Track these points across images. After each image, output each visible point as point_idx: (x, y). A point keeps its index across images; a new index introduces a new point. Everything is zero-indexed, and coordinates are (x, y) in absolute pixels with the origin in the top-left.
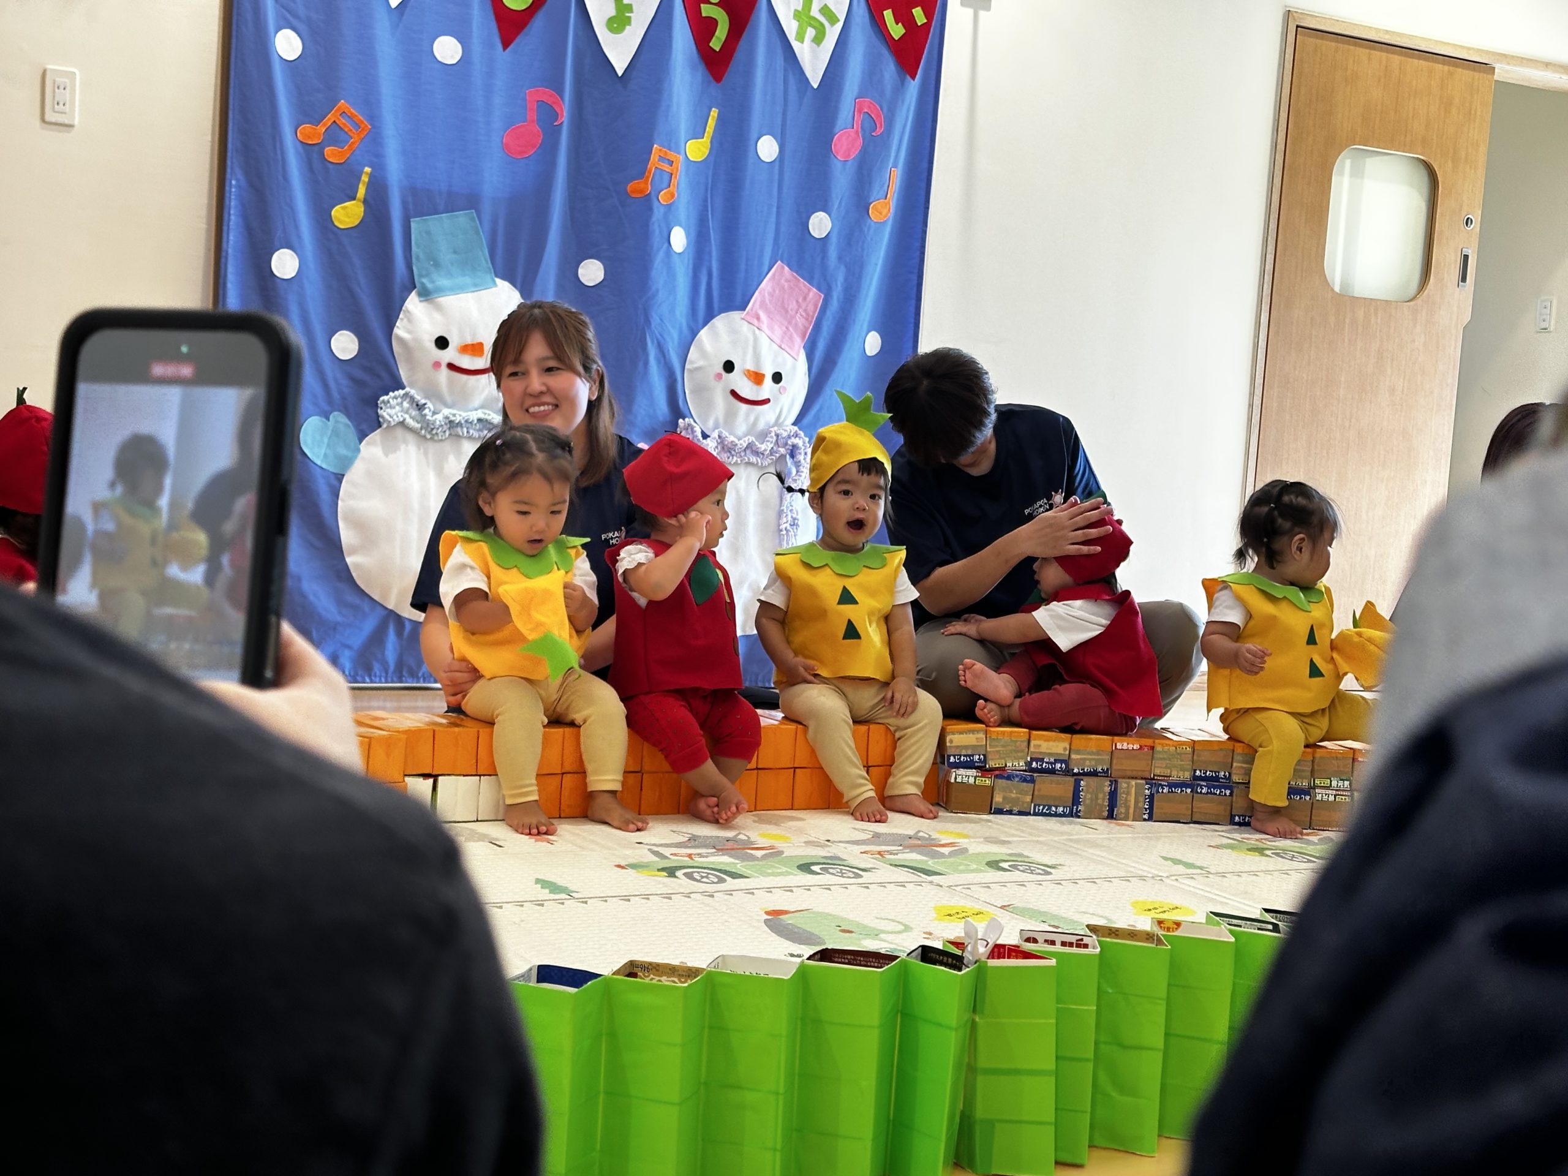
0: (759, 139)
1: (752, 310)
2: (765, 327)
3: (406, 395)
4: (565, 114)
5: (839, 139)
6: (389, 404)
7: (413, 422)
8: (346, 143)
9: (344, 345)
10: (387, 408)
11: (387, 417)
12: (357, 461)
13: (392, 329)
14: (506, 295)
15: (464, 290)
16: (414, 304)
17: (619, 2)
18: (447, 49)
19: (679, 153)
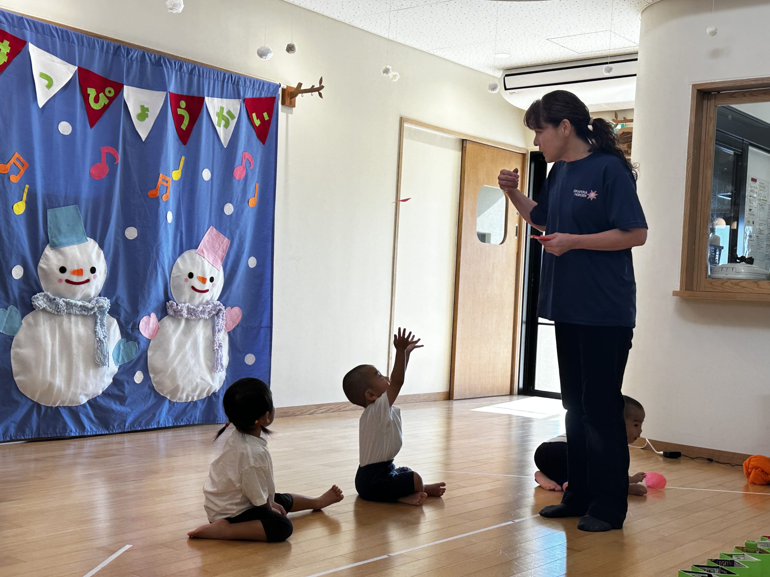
0: (203, 170)
1: (200, 248)
2: (206, 257)
3: (45, 295)
4: (119, 158)
5: (236, 170)
6: (38, 299)
7: (48, 308)
8: (18, 173)
9: (17, 272)
10: (37, 301)
11: (38, 305)
12: (21, 329)
13: (38, 264)
14: (92, 245)
15: (72, 243)
16: (49, 251)
17: (142, 107)
18: (65, 128)
19: (170, 177)
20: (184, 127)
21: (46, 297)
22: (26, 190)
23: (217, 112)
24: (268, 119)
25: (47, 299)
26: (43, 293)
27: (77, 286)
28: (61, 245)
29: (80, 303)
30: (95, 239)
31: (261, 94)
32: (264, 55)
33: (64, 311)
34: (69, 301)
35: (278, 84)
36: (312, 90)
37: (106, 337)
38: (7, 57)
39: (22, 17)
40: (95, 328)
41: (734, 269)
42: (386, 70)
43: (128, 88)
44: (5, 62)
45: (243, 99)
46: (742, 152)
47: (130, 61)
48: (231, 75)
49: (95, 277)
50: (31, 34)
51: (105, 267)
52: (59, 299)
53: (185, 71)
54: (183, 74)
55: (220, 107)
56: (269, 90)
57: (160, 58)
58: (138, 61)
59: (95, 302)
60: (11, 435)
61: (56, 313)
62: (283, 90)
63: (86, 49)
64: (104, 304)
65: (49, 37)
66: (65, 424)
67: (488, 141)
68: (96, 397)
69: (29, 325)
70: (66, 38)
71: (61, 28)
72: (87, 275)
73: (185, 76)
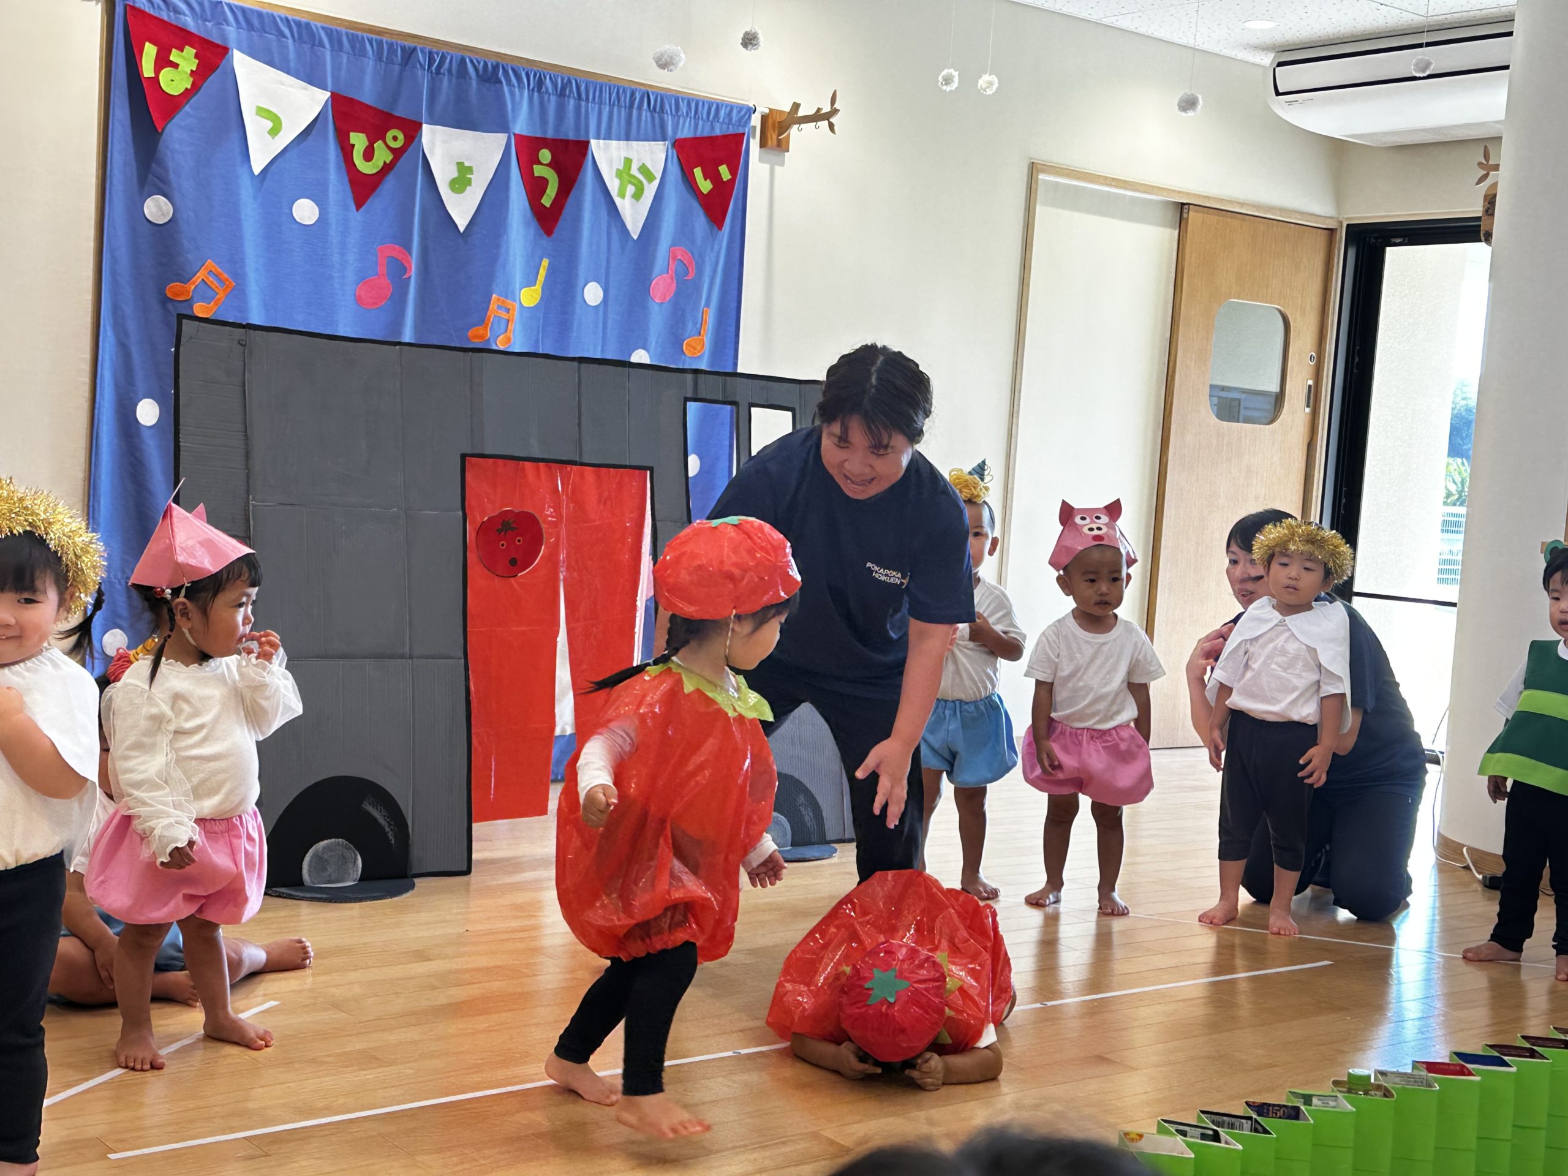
0: (585, 285)
4: (413, 266)
5: (657, 284)
8: (213, 298)
17: (460, 165)
18: (305, 211)
19: (515, 301)
20: (547, 201)
23: (617, 169)
24: (729, 178)
31: (712, 127)
35: (751, 105)
36: (817, 117)
38: (191, 79)
39: (221, 2)
43: (433, 132)
44: (187, 88)
45: (673, 141)
47: (434, 76)
48: (647, 91)
50: (239, 35)
53: (550, 90)
54: (546, 97)
55: (625, 158)
56: (731, 119)
57: (496, 67)
58: (451, 76)
62: (764, 118)
63: (348, 58)
65: (274, 38)
67: (1242, 204)
70: (305, 37)
71: (298, 18)
73: (549, 101)
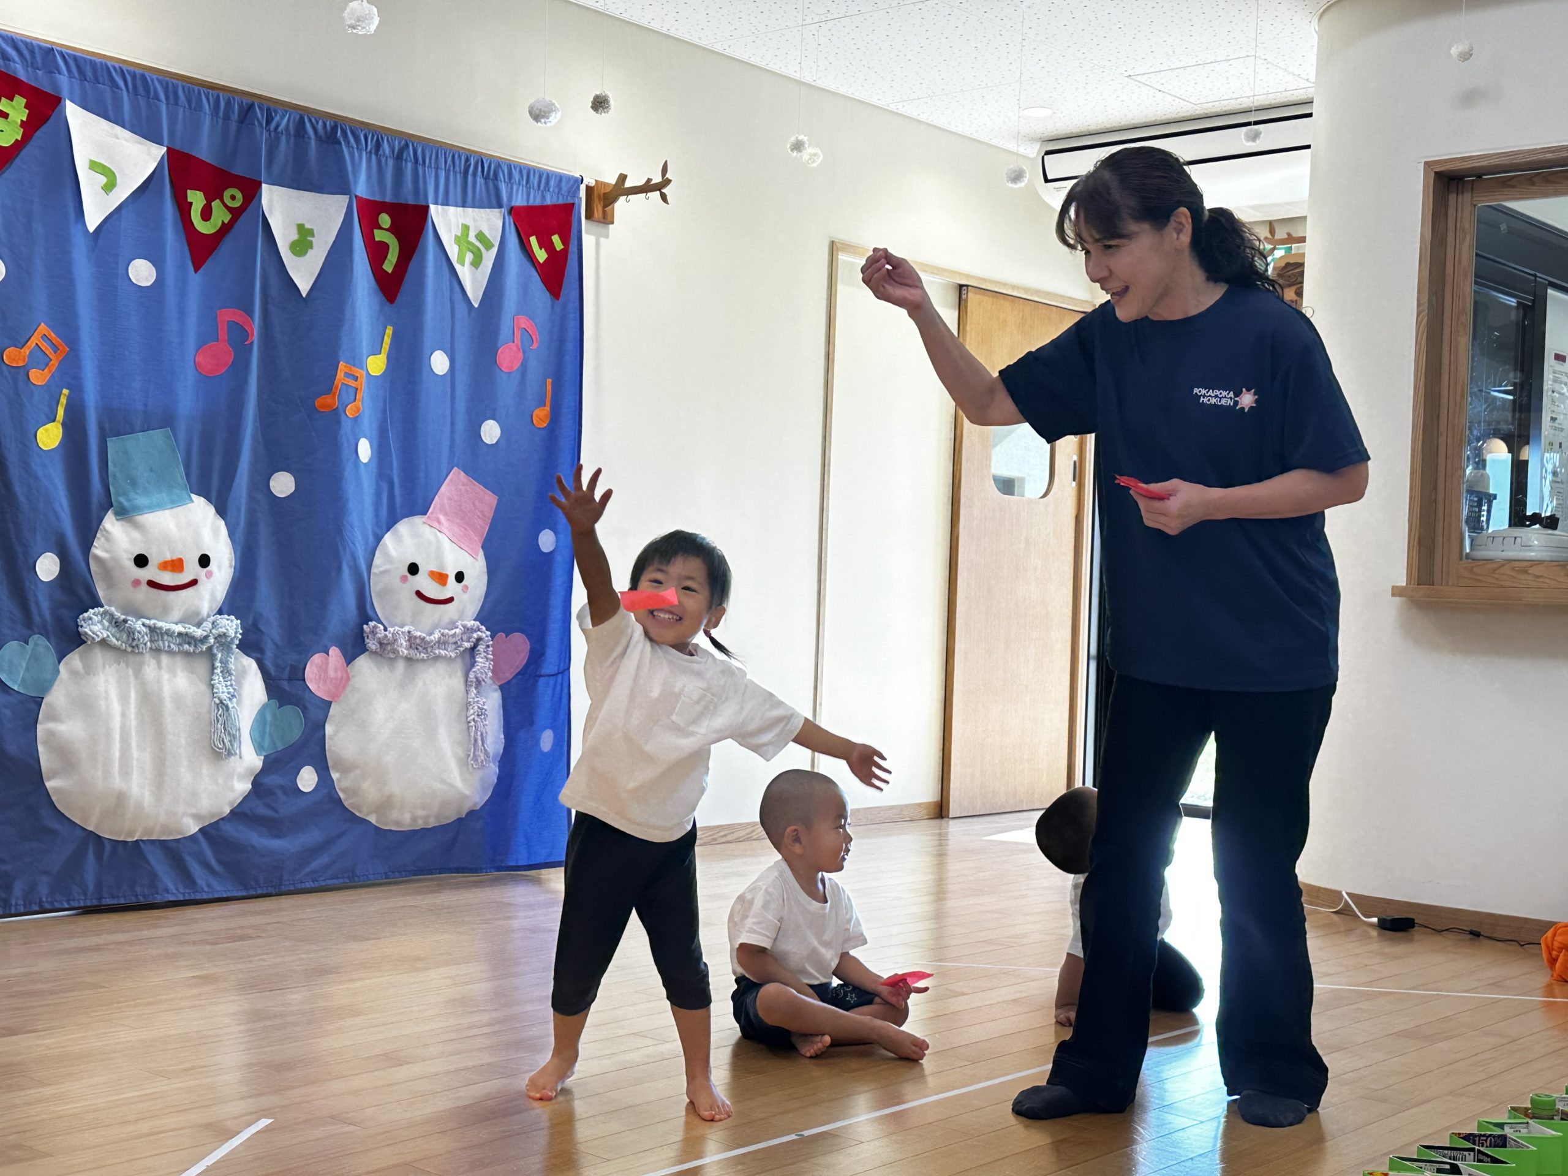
0: (432, 354)
1: (432, 513)
2: (445, 530)
3: (105, 613)
4: (255, 332)
5: (503, 352)
6: (90, 622)
7: (114, 640)
8: (47, 365)
9: (47, 567)
10: (89, 625)
11: (90, 633)
12: (57, 683)
13: (90, 549)
14: (200, 510)
15: (159, 506)
16: (113, 525)
17: (301, 227)
18: (142, 272)
19: (362, 368)
20: (388, 266)
21: (107, 618)
22: (63, 400)
23: (456, 235)
24: (563, 247)
25: (110, 622)
26: (101, 610)
27: (172, 595)
28: (138, 510)
29: (179, 628)
30: (208, 499)
31: (543, 197)
32: (543, 117)
33: (145, 644)
34: (154, 624)
35: (577, 175)
36: (646, 188)
37: (233, 696)
38: (22, 130)
39: (53, 49)
40: (212, 680)
41: (1519, 540)
42: (797, 144)
43: (271, 190)
44: (17, 140)
45: (509, 208)
46: (1533, 301)
47: (273, 134)
48: (481, 159)
49: (209, 575)
50: (71, 84)
51: (231, 554)
52: (134, 620)
53: (388, 153)
54: (383, 160)
55: (462, 224)
56: (560, 189)
57: (334, 128)
58: (289, 133)
59: (211, 626)
60: (41, 899)
61: (129, 649)
62: (589, 189)
63: (184, 111)
64: (227, 630)
65: (108, 89)
66: (153, 876)
67: (1013, 287)
68: (217, 822)
69: (74, 673)
70: (141, 90)
71: (131, 68)
72: (192, 569)
73: (386, 164)
